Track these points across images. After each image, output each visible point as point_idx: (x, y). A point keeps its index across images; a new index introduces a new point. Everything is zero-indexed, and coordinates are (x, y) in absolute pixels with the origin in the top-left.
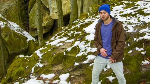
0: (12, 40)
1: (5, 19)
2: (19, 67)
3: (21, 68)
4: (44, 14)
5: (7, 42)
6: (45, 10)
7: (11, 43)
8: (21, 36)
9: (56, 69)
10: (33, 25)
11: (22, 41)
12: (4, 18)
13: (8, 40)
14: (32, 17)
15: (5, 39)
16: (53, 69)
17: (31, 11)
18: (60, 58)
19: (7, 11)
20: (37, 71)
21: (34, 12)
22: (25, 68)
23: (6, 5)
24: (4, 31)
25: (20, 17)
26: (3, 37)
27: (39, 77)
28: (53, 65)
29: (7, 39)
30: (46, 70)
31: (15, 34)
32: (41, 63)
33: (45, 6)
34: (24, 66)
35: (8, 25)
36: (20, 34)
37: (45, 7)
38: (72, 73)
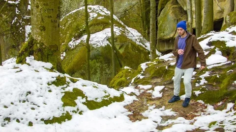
0: (128, 52)
1: (122, 24)
2: (121, 77)
3: (123, 79)
4: (180, 19)
5: (122, 55)
6: (182, 13)
7: (126, 58)
8: (141, 49)
9: (155, 82)
10: (162, 34)
11: (142, 55)
12: (121, 22)
13: (123, 53)
14: (161, 22)
15: (120, 51)
16: (152, 81)
17: (161, 13)
18: (161, 71)
19: (127, 12)
20: (137, 81)
21: (166, 15)
22: (126, 78)
23: (127, 3)
24: (118, 40)
25: (145, 22)
26: (118, 48)
27: (137, 87)
28: (153, 78)
29: (121, 51)
30: (145, 81)
31: (133, 45)
32: (142, 75)
33: (182, 6)
34: (126, 76)
35: (125, 32)
36: (140, 45)
37: (181, 8)
38: (167, 86)
